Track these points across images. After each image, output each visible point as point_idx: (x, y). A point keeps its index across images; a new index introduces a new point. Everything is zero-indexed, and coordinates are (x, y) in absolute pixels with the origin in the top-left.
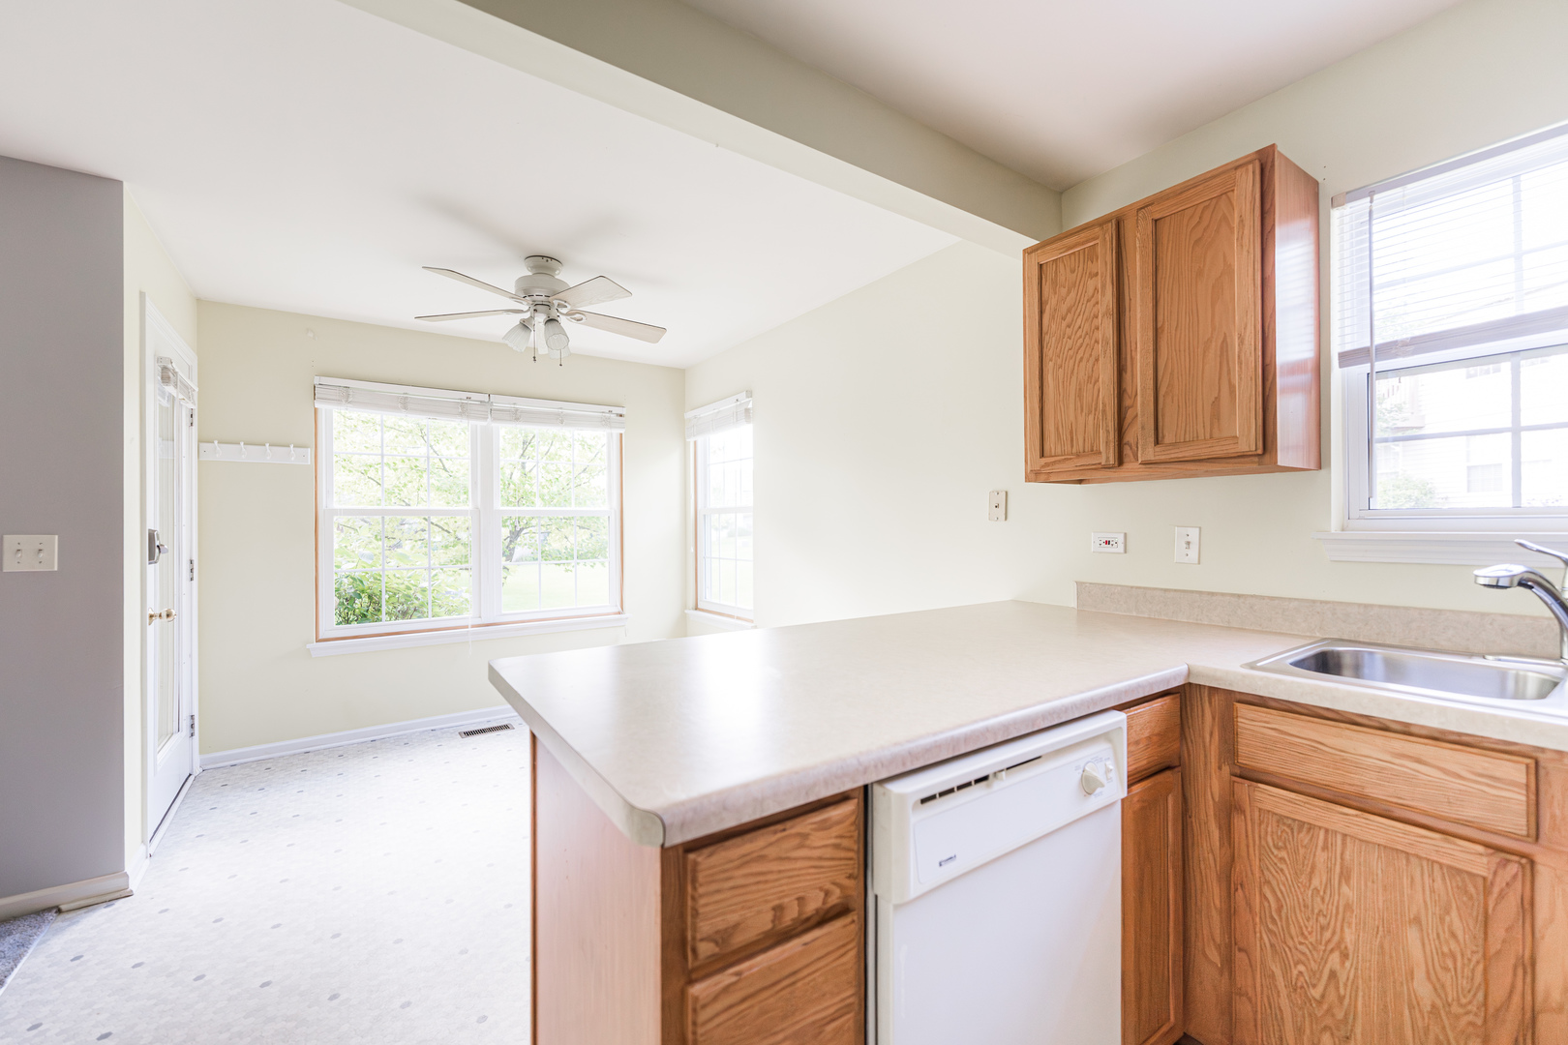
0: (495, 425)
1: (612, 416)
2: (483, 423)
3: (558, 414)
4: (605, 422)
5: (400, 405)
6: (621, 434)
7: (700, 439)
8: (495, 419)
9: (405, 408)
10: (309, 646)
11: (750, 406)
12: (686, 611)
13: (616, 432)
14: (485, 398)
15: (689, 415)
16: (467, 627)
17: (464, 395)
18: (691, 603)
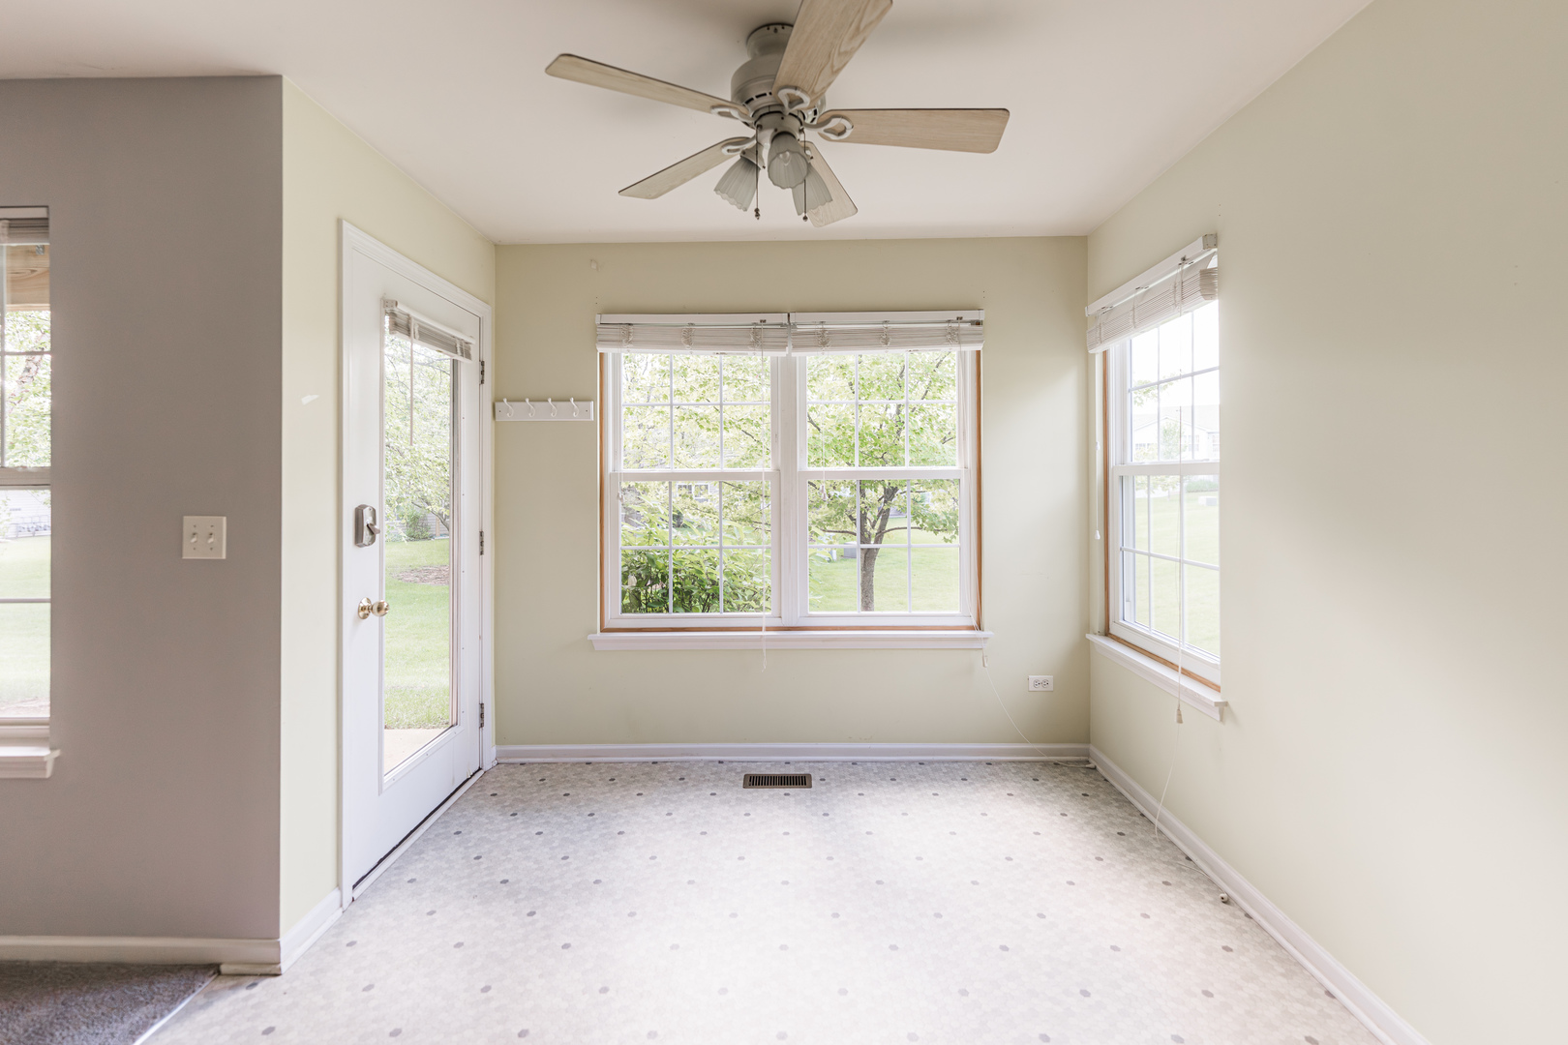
0: (797, 355)
1: (962, 325)
2: (782, 354)
3: (881, 331)
4: (952, 336)
5: (683, 340)
6: (978, 353)
7: (1113, 347)
8: (796, 347)
9: (689, 342)
10: (590, 637)
11: (1213, 264)
12: (1089, 636)
13: (970, 349)
14: (782, 318)
15: (1093, 308)
16: (759, 629)
17: (757, 318)
18: (1097, 623)
